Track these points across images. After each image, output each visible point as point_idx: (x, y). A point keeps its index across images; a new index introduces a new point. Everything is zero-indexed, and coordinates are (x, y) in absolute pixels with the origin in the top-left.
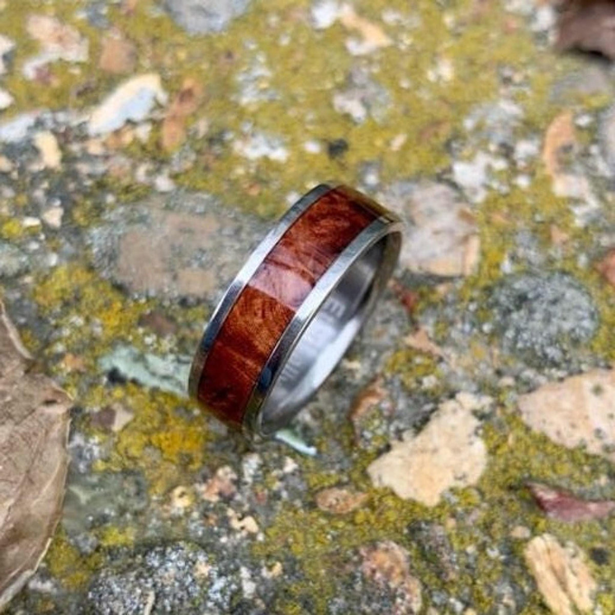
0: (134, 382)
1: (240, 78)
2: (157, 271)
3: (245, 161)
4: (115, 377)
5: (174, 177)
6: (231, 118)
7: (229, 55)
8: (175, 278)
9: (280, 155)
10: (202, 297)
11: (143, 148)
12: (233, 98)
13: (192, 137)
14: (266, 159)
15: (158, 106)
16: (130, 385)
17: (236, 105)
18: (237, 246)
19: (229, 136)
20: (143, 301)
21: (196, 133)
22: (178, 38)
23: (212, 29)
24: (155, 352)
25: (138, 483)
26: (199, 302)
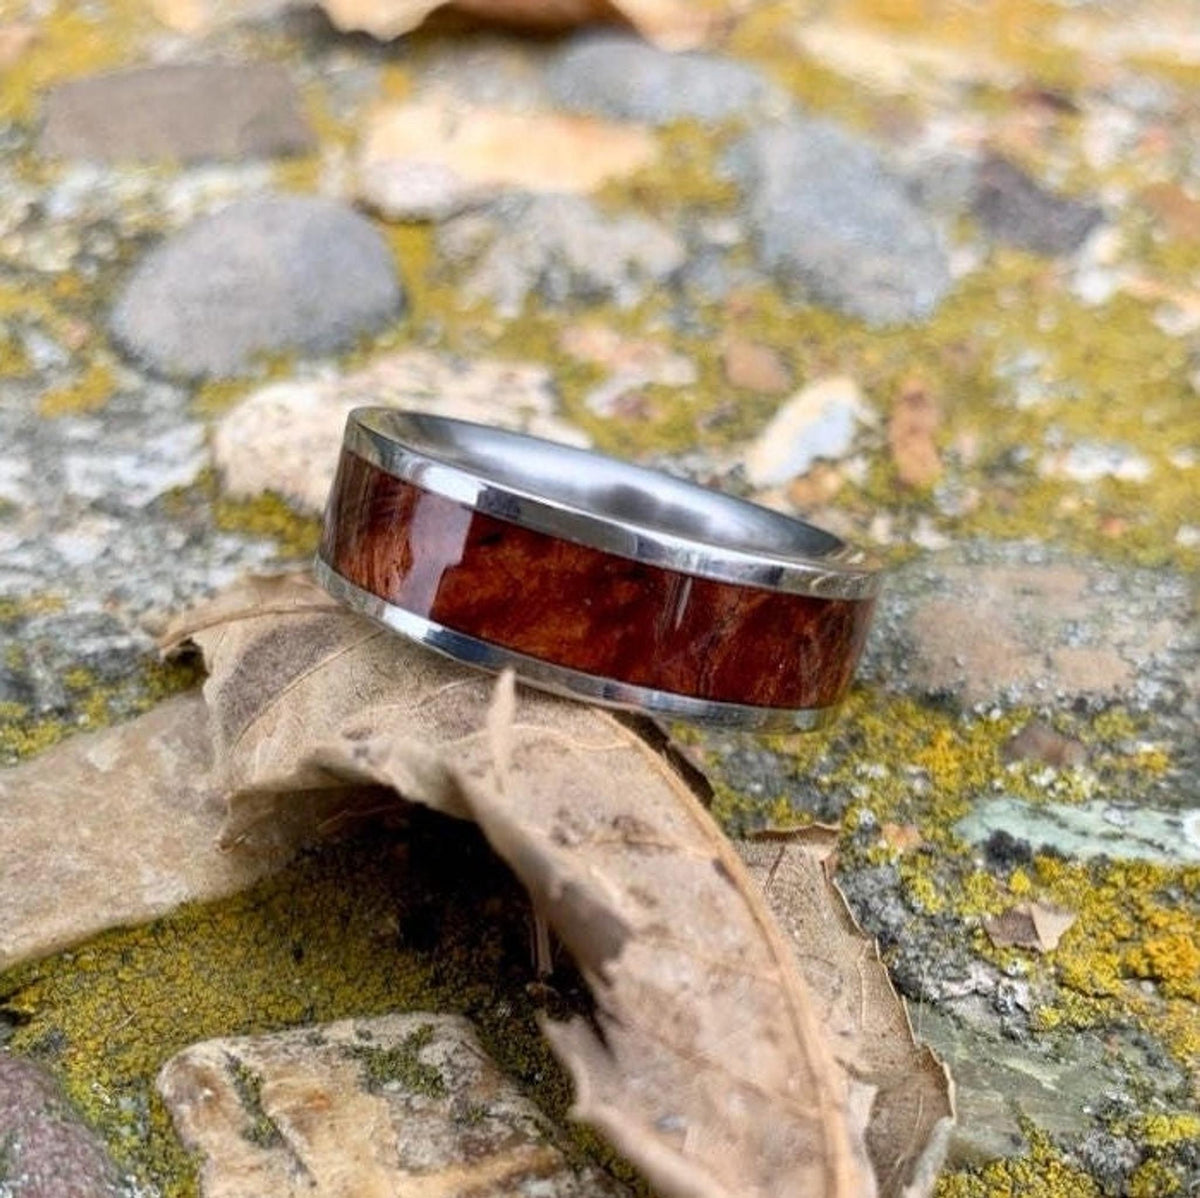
0: (1049, 851)
1: (1000, 372)
2: (1009, 655)
3: (1072, 487)
4: (1002, 851)
5: (950, 526)
6: (1013, 431)
7: (959, 347)
8: (1049, 663)
9: (1134, 469)
10: (1111, 695)
11: (865, 494)
12: (1003, 401)
13: (955, 463)
14: (1111, 480)
15: (865, 431)
16: (1042, 860)
17: (1012, 409)
18: (1134, 609)
19: (1024, 455)
20: (996, 714)
21: (957, 457)
22: (854, 335)
23: (911, 314)
24: (1064, 797)
25: (1136, 1043)
26: (1109, 705)
